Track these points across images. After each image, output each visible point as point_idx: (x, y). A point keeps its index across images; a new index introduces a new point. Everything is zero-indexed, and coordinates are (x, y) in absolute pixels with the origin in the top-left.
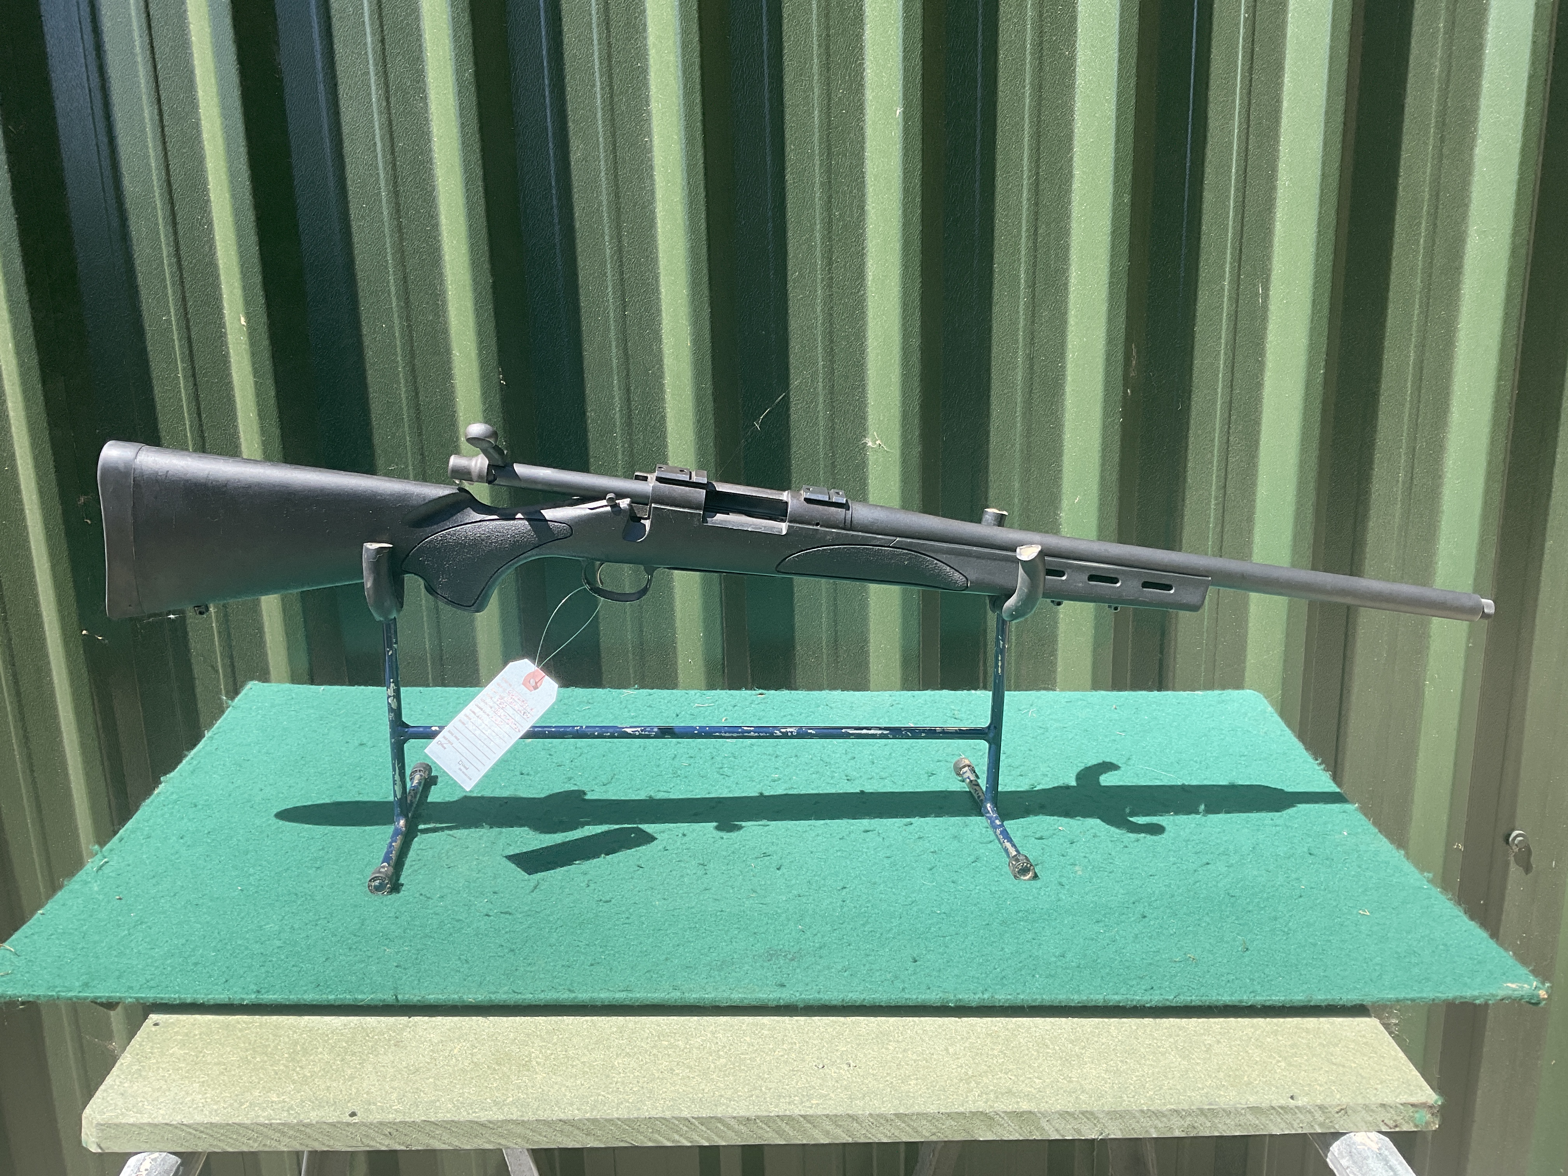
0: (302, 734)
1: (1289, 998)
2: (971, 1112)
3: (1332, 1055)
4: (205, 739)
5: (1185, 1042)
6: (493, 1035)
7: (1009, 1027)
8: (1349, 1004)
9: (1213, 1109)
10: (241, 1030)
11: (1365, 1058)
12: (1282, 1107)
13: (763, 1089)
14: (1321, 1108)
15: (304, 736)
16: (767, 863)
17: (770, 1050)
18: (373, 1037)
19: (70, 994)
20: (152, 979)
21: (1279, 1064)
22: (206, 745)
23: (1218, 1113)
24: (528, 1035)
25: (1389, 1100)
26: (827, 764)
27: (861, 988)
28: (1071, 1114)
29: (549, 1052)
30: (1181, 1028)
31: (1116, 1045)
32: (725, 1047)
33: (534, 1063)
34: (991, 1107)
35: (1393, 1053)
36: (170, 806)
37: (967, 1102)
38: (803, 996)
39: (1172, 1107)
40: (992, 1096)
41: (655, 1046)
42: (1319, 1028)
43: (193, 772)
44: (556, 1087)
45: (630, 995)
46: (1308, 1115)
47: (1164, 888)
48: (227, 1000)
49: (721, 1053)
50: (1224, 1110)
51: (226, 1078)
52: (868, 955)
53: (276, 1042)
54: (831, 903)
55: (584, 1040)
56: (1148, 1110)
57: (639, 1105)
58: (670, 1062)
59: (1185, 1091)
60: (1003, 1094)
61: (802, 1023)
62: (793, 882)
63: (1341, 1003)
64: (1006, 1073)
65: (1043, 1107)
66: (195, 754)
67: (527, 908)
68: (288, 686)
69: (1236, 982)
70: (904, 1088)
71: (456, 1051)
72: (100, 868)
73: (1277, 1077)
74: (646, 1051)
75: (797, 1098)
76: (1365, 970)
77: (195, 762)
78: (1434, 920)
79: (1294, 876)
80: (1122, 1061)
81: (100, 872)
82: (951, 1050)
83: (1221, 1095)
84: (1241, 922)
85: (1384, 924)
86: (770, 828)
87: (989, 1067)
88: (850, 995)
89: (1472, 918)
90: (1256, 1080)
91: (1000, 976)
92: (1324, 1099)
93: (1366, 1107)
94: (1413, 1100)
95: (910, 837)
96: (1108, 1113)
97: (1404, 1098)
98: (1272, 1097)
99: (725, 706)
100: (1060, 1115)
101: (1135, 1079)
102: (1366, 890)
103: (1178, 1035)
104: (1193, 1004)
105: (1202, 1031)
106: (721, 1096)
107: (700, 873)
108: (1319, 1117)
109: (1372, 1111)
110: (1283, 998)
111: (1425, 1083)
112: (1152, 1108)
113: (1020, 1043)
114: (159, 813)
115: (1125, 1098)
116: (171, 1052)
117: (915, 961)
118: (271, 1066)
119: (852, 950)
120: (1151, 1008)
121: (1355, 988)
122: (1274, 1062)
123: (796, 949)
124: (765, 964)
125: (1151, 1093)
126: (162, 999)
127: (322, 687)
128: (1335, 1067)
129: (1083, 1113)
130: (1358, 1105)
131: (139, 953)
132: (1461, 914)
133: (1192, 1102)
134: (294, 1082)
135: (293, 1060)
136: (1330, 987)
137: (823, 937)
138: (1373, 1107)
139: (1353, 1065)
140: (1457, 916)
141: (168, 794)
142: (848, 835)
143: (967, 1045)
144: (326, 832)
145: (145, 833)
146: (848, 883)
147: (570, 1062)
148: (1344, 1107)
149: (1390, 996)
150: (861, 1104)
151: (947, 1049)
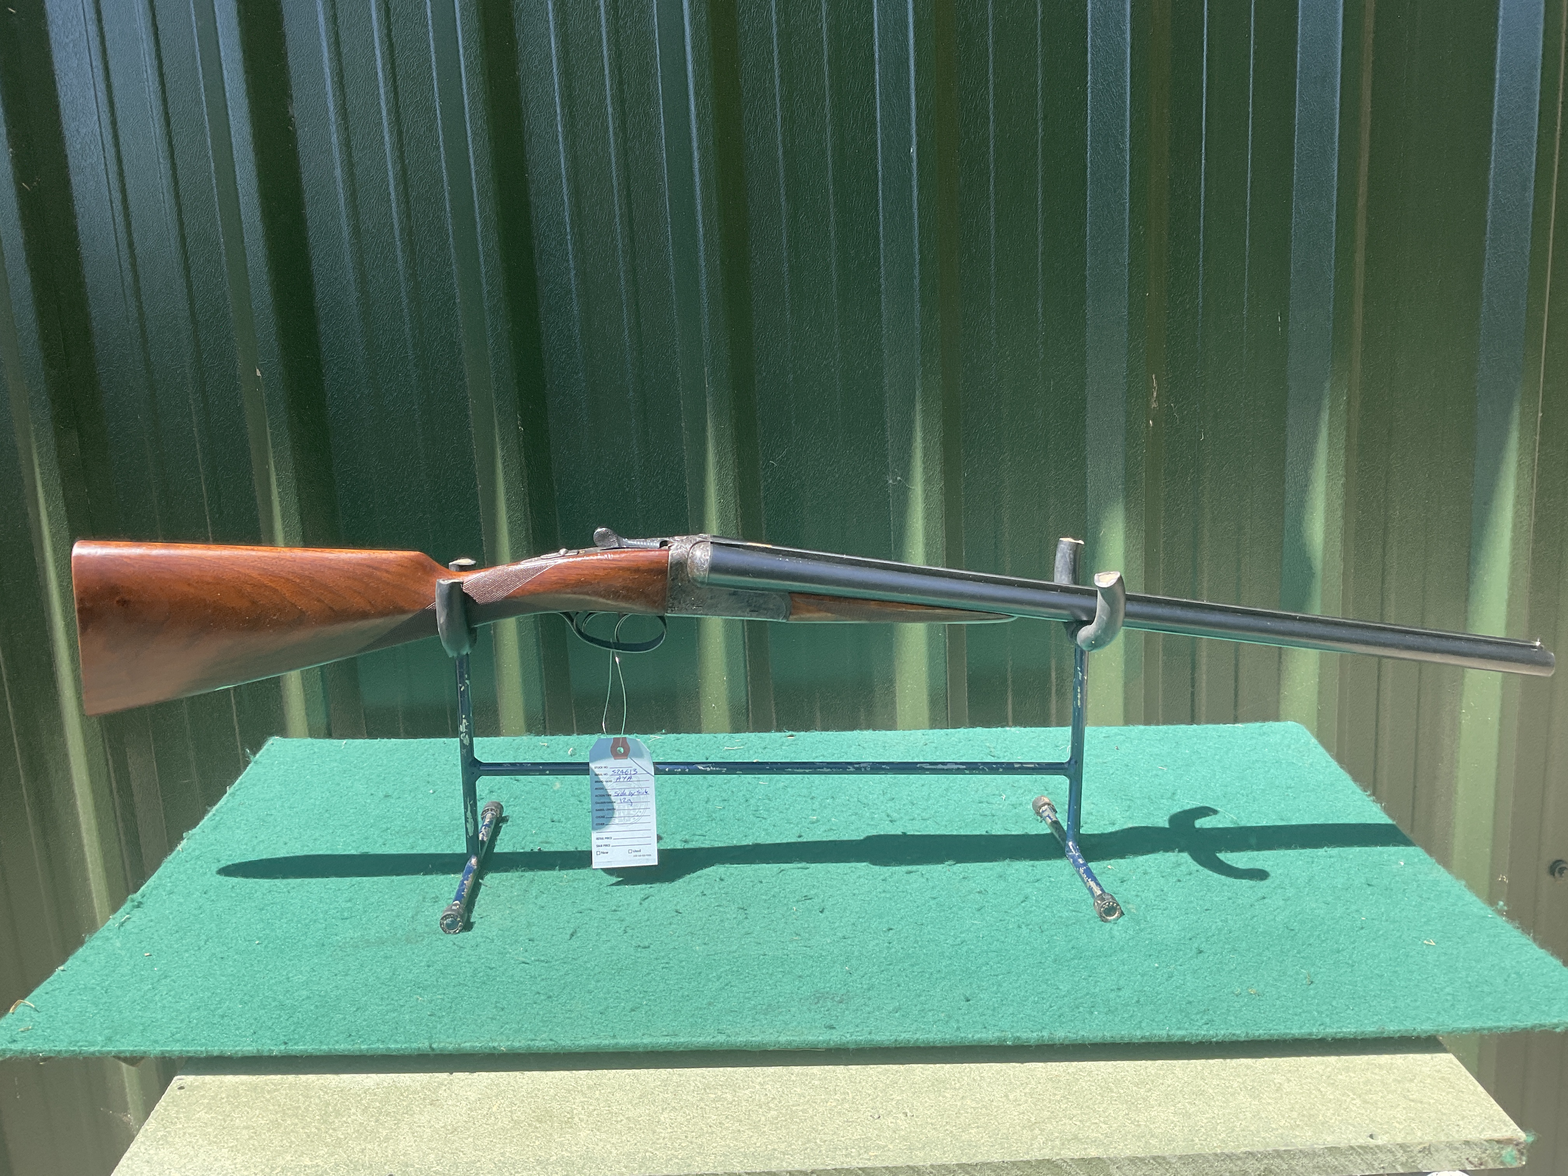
0: (326, 788)
1: (1360, 1030)
2: (1037, 1160)
3: (1408, 1091)
4: (227, 795)
5: (1253, 1081)
6: (532, 1092)
7: (1070, 1071)
8: (1423, 1035)
9: (1290, 1151)
10: (269, 1092)
11: (1444, 1094)
12: (1360, 1147)
13: (818, 1141)
14: (1401, 1146)
15: (328, 790)
16: (810, 907)
17: (822, 1100)
18: (407, 1097)
19: (92, 1049)
20: (177, 1033)
21: (1354, 1102)
22: (228, 801)
23: (1294, 1155)
24: (569, 1091)
25: (1473, 1136)
26: (866, 805)
27: (914, 1027)
28: (1142, 1160)
29: (591, 1108)
30: (1248, 1067)
31: (1183, 1087)
32: (774, 1098)
33: (576, 1119)
34: (1058, 1154)
35: (1472, 1087)
36: (192, 862)
37: (1032, 1150)
38: (854, 1037)
39: (1248, 1149)
40: (1058, 1142)
41: (702, 1099)
42: (1391, 1064)
43: (216, 828)
44: (601, 1144)
45: (674, 1040)
46: (1390, 1155)
47: (1220, 924)
48: (255, 1051)
49: (771, 1105)
50: (1301, 1151)
51: (256, 1143)
52: (920, 996)
53: (307, 1103)
54: (877, 944)
55: (627, 1094)
56: (1222, 1153)
57: (688, 1161)
58: (719, 1115)
59: (1258, 1132)
60: (1069, 1141)
61: (854, 1072)
62: (837, 925)
63: (1415, 1034)
64: (1071, 1119)
65: (1112, 1153)
66: (217, 810)
67: (562, 956)
68: (310, 740)
69: (1303, 1015)
70: (965, 1137)
71: (494, 1109)
72: (122, 924)
73: (1353, 1114)
74: (693, 1104)
75: (853, 1150)
76: (1436, 1001)
77: (217, 818)
78: (1502, 948)
79: (1354, 907)
80: (1189, 1103)
81: (122, 929)
82: (1011, 1097)
83: (1296, 1136)
84: (1302, 955)
85: (1452, 954)
86: (810, 870)
87: (1053, 1112)
88: (903, 1035)
89: (1542, 946)
90: (1331, 1119)
91: (1058, 1013)
92: (1405, 1137)
93: (1450, 1146)
94: (1497, 1136)
95: (954, 877)
96: (1181, 1158)
97: (1489, 1134)
98: (1350, 1136)
99: (754, 749)
100: (1131, 1161)
101: (1205, 1121)
102: (1429, 920)
103: (1246, 1075)
104: (1262, 1037)
105: (1270, 1070)
106: (775, 1150)
107: (740, 917)
108: (1402, 1157)
109: (1457, 1149)
110: (1354, 1030)
111: (1508, 1118)
112: (1226, 1151)
113: (1083, 1087)
114: (182, 869)
115: (1197, 1140)
116: (197, 1116)
117: (968, 1000)
118: (303, 1128)
119: (901, 991)
120: (1217, 1043)
121: (1429, 1018)
122: (1348, 1100)
123: (843, 991)
124: (812, 1007)
125: (1223, 1135)
126: (188, 1052)
127: (345, 741)
128: (1412, 1104)
129: (1154, 1158)
130: (1441, 1142)
131: (164, 1007)
132: (1530, 942)
133: (1268, 1143)
134: (327, 1145)
135: (325, 1122)
136: (1402, 1018)
137: (870, 978)
138: (1457, 1145)
139: (1432, 1101)
140: (1526, 945)
141: (190, 850)
142: (890, 877)
143: (1027, 1090)
144: (353, 883)
145: (168, 889)
146: (894, 925)
147: (614, 1119)
148: (1427, 1145)
149: (1466, 1026)
150: (922, 1155)
151: (1006, 1096)
